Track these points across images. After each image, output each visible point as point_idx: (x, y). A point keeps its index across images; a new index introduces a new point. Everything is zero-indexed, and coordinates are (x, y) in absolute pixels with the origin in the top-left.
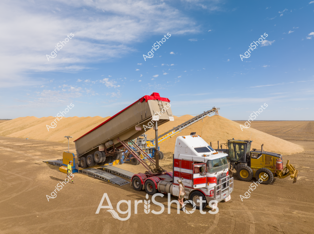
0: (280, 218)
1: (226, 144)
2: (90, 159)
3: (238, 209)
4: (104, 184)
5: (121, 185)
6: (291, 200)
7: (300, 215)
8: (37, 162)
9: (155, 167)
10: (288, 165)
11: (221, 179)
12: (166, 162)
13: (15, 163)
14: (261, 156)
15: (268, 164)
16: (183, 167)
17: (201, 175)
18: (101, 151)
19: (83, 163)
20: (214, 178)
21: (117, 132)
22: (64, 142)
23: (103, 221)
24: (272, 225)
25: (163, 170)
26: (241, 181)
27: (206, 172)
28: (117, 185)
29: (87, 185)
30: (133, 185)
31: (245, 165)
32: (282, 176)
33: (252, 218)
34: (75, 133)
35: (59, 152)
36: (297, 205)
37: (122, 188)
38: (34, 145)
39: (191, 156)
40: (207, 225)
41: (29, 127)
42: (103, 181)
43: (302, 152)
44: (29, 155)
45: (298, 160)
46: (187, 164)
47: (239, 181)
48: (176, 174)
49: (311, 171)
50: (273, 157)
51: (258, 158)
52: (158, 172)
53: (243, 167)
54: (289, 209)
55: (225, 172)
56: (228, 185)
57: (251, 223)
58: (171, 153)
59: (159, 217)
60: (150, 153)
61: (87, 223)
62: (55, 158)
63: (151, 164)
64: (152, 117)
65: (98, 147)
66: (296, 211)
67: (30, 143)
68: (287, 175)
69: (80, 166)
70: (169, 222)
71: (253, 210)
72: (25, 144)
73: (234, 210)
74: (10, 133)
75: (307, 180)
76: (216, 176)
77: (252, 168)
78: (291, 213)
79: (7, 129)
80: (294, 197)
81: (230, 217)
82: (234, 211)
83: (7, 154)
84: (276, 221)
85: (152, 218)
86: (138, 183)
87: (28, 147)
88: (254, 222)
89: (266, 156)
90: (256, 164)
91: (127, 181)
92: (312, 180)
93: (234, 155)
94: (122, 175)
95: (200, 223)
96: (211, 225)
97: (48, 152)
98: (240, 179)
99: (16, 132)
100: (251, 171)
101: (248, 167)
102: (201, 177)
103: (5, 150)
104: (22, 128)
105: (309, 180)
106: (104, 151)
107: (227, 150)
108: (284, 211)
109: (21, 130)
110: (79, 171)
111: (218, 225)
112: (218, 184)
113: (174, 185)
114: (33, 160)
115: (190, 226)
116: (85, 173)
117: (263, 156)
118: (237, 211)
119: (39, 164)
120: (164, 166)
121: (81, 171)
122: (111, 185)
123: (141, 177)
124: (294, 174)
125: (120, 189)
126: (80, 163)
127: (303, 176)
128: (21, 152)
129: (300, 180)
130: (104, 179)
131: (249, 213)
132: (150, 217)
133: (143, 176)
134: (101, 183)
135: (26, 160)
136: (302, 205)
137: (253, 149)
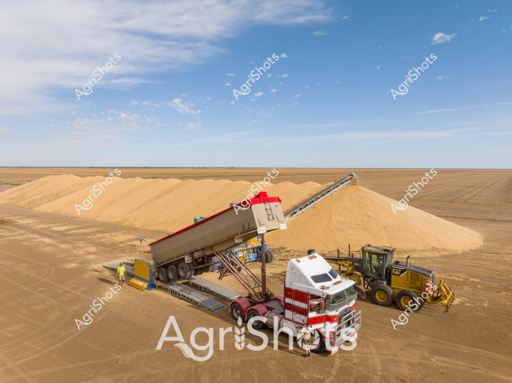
0: (413, 367)
1: (359, 252)
2: (172, 272)
3: (364, 354)
4: (193, 309)
5: (216, 312)
6: (435, 339)
7: (439, 363)
8: (95, 267)
9: (261, 289)
10: (440, 287)
11: (344, 317)
12: (276, 267)
13: (65, 269)
14: (406, 272)
15: (413, 284)
16: (297, 299)
17: (318, 313)
18: (188, 263)
19: (162, 275)
20: (335, 316)
21: (210, 241)
22: (125, 224)
23: (200, 369)
24: (400, 378)
25: (271, 293)
26: (376, 306)
27: (325, 309)
28: (211, 312)
29: (171, 312)
30: (232, 312)
31: (383, 283)
32: (431, 301)
33: (379, 367)
34: (139, 207)
35: (121, 245)
36: (440, 347)
37: (218, 317)
38: (81, 231)
39: (307, 286)
40: (322, 377)
41: (67, 195)
42: (191, 304)
43: (478, 247)
44: (80, 252)
45: (468, 264)
46: (302, 296)
47: (374, 305)
48: (288, 307)
49: (479, 286)
50: (421, 275)
51: (401, 276)
52: (265, 298)
53: (380, 286)
54: (428, 355)
55: (349, 305)
56: (353, 322)
57: (376, 374)
58: (283, 248)
59: (266, 364)
60: (253, 252)
61: (181, 373)
62: (117, 258)
63: (256, 286)
64: (256, 228)
65: (184, 258)
66: (436, 356)
67: (74, 226)
68: (439, 299)
69: (158, 279)
70: (278, 371)
71: (383, 354)
72: (68, 228)
73: (358, 355)
74: (39, 205)
75: (467, 304)
76: (337, 313)
77: (393, 288)
78: (429, 360)
79: (32, 196)
80: (440, 335)
81: (353, 366)
82: (358, 357)
83: (48, 249)
84: (406, 372)
85: (257, 365)
86: (239, 311)
87: (74, 234)
88: (379, 374)
89: (411, 273)
90: (399, 283)
91: (224, 306)
92: (475, 304)
93: (369, 267)
94: (216, 294)
95: (315, 373)
96: (328, 376)
97: (106, 247)
98: (375, 302)
99: (48, 202)
100: (390, 293)
101: (387, 287)
102: (318, 315)
103: (42, 241)
104: (57, 196)
105: (469, 305)
106: (192, 263)
107: (360, 259)
108: (421, 357)
109: (56, 199)
110: (157, 287)
111: (336, 377)
112: (339, 323)
113: (285, 320)
114: (88, 262)
115: (303, 378)
116: (166, 290)
117: (408, 273)
118: (363, 355)
119: (98, 270)
120: (274, 277)
121: (160, 288)
122: (203, 311)
123: (242, 304)
124: (448, 299)
125: (215, 318)
126: (159, 275)
127: (464, 297)
128: (66, 245)
129: (457, 304)
130: (193, 302)
131: (377, 360)
132: (255, 364)
133: (245, 303)
134: (189, 308)
135: (78, 263)
136: (446, 348)
137: (395, 262)
